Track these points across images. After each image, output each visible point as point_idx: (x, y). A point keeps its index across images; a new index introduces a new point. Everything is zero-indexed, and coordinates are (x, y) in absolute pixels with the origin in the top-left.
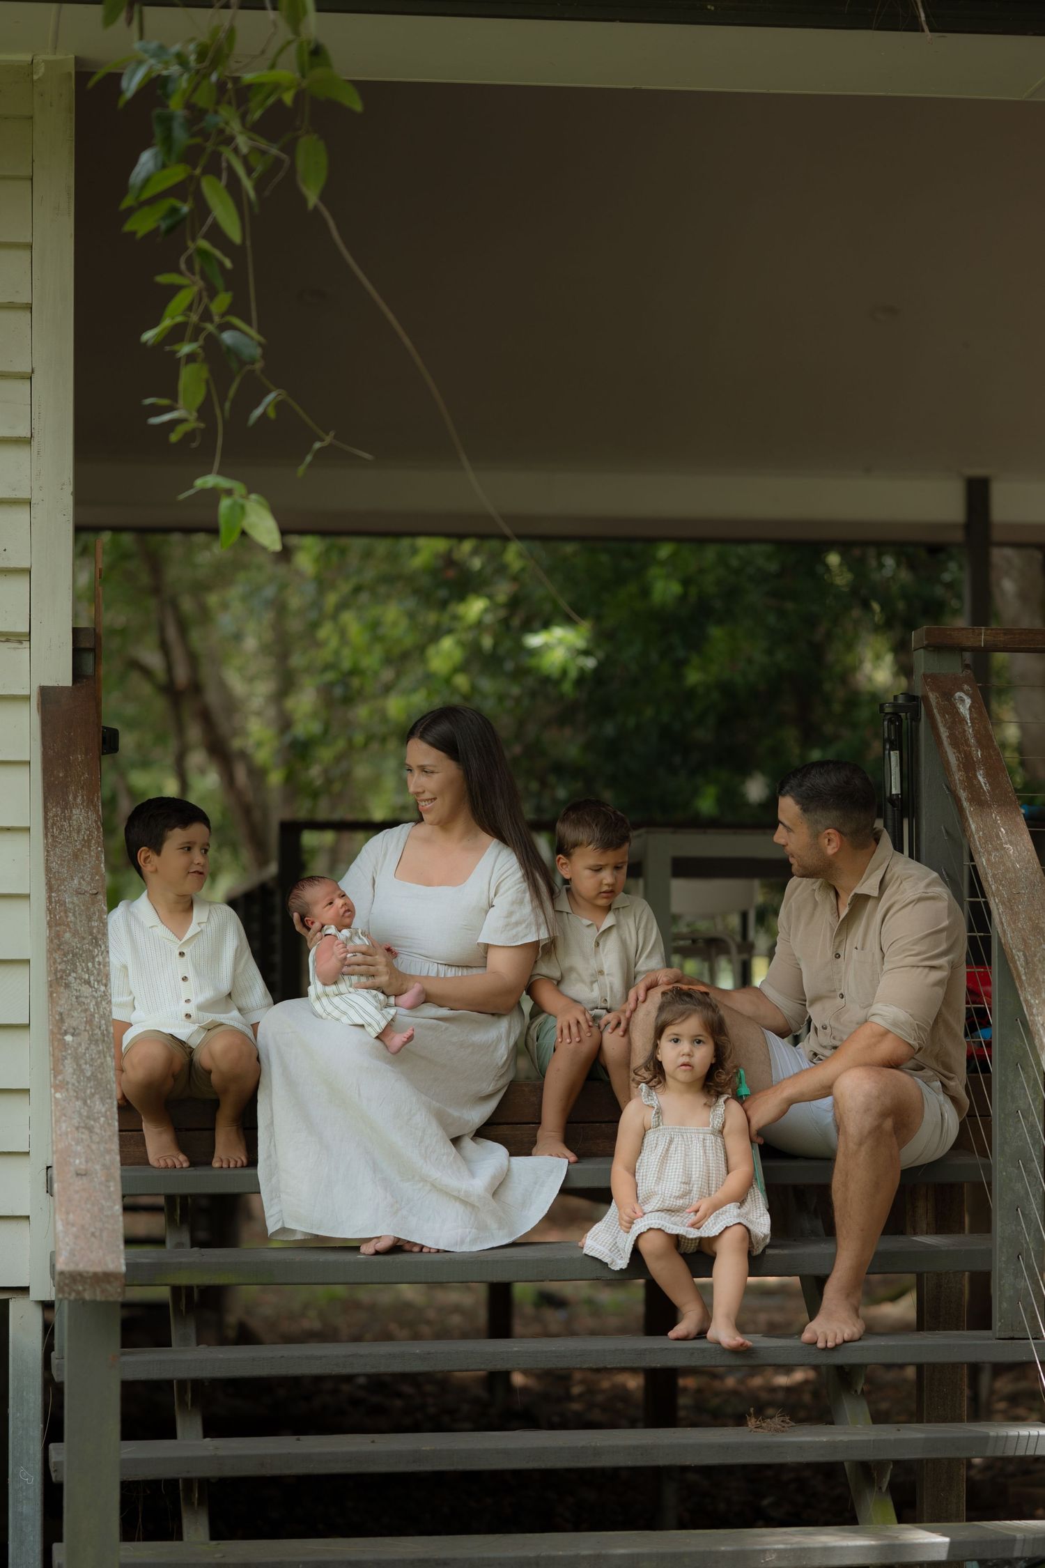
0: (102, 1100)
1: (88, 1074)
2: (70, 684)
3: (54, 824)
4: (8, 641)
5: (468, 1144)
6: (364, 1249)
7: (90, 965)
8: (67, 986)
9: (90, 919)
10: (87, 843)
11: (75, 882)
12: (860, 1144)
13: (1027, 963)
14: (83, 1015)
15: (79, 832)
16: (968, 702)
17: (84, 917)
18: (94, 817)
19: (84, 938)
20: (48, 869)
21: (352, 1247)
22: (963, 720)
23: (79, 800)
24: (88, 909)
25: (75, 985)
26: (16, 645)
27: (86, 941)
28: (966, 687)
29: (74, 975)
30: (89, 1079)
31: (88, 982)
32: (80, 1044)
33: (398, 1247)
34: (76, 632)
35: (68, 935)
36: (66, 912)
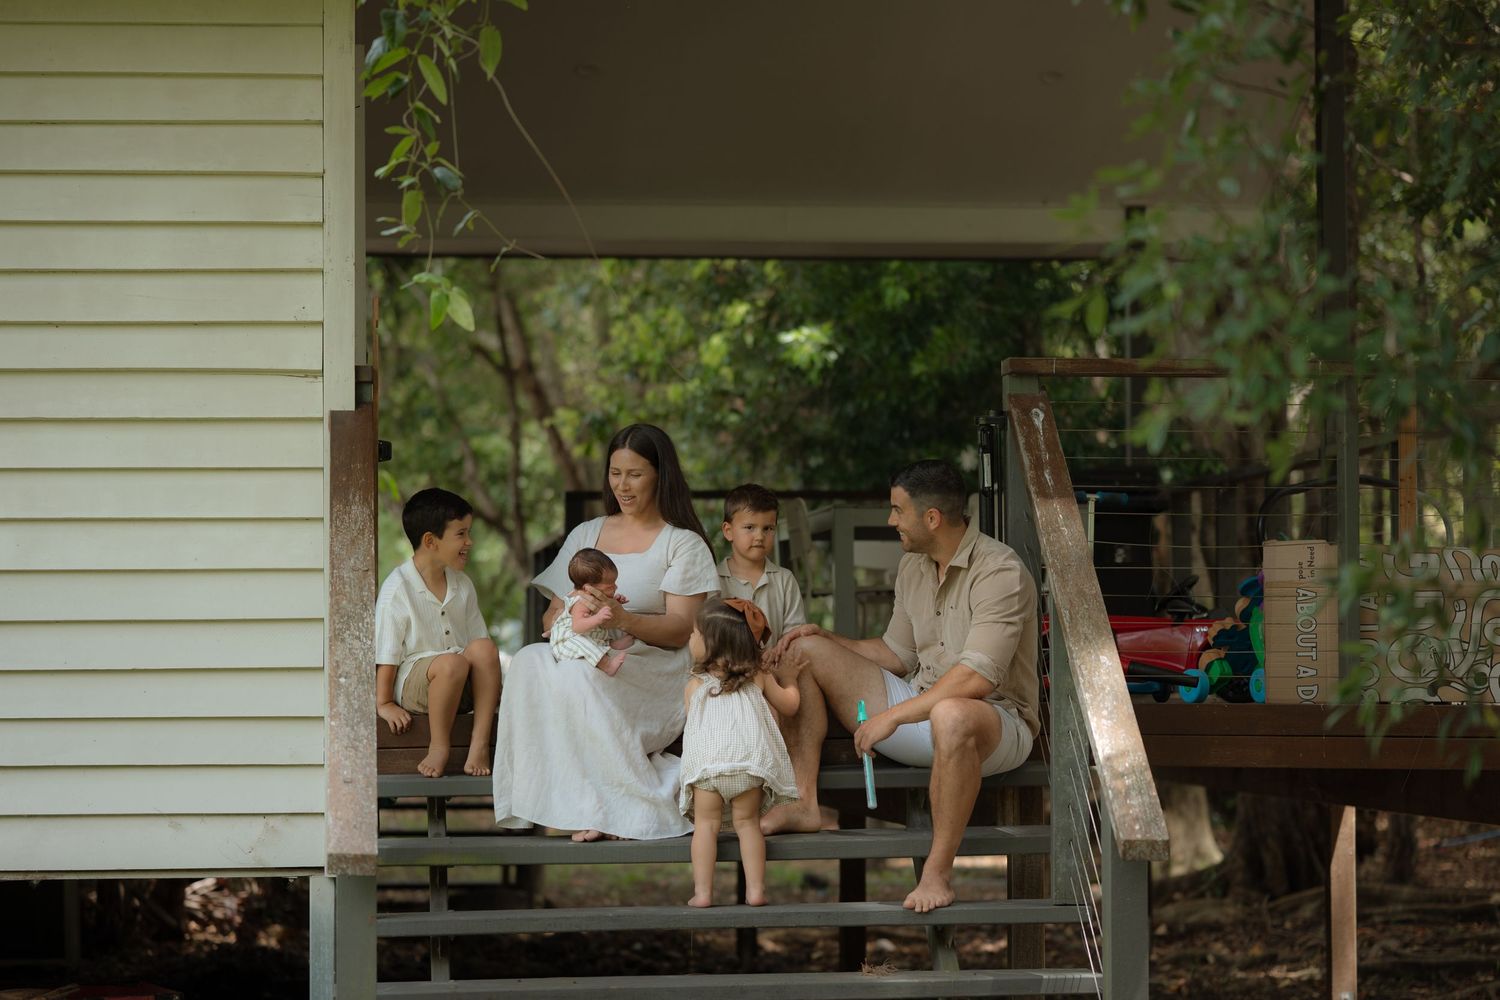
0: (366, 727)
1: (356, 707)
2: (353, 409)
3: (337, 517)
4: (306, 376)
5: (657, 757)
6: (575, 838)
7: (360, 624)
8: (343, 640)
9: (361, 589)
10: (361, 531)
11: (352, 561)
12: (949, 757)
13: (1071, 618)
14: (354, 662)
15: (356, 523)
16: (1042, 416)
17: (357, 588)
18: (368, 512)
19: (356, 605)
20: (332, 552)
21: (567, 836)
22: (1037, 430)
23: (357, 499)
24: (361, 582)
25: (348, 640)
26: (312, 379)
27: (358, 607)
28: (1041, 404)
29: (348, 632)
30: (356, 711)
31: (358, 638)
32: (350, 685)
33: (602, 837)
34: (358, 369)
35: (344, 602)
36: (344, 584)
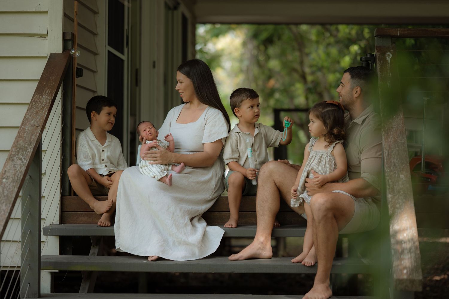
0: (6, 205)
1: (5, 194)
2: (61, 52)
3: (34, 101)
4: (41, 37)
7: (24, 152)
8: (13, 160)
9: (32, 135)
10: (43, 108)
11: (33, 122)
14: (14, 171)
15: (41, 104)
16: (391, 56)
17: (30, 135)
18: (50, 98)
19: (26, 142)
20: (25, 117)
22: (387, 62)
23: (47, 93)
24: (33, 132)
25: (15, 160)
26: (44, 39)
27: (27, 144)
28: (392, 50)
29: (17, 156)
30: (5, 196)
31: (21, 159)
32: (7, 183)
33: (160, 259)
35: (21, 141)
36: (24, 133)
